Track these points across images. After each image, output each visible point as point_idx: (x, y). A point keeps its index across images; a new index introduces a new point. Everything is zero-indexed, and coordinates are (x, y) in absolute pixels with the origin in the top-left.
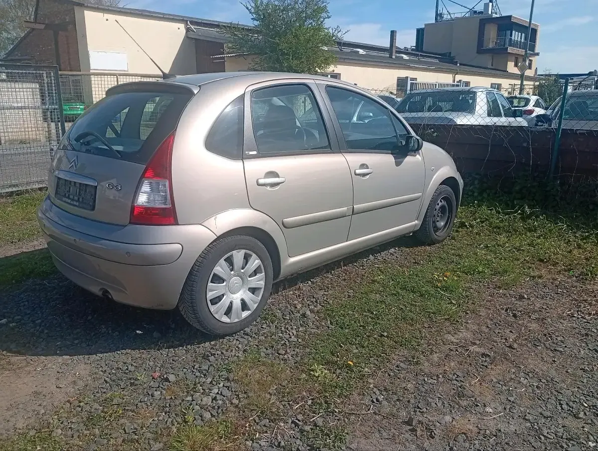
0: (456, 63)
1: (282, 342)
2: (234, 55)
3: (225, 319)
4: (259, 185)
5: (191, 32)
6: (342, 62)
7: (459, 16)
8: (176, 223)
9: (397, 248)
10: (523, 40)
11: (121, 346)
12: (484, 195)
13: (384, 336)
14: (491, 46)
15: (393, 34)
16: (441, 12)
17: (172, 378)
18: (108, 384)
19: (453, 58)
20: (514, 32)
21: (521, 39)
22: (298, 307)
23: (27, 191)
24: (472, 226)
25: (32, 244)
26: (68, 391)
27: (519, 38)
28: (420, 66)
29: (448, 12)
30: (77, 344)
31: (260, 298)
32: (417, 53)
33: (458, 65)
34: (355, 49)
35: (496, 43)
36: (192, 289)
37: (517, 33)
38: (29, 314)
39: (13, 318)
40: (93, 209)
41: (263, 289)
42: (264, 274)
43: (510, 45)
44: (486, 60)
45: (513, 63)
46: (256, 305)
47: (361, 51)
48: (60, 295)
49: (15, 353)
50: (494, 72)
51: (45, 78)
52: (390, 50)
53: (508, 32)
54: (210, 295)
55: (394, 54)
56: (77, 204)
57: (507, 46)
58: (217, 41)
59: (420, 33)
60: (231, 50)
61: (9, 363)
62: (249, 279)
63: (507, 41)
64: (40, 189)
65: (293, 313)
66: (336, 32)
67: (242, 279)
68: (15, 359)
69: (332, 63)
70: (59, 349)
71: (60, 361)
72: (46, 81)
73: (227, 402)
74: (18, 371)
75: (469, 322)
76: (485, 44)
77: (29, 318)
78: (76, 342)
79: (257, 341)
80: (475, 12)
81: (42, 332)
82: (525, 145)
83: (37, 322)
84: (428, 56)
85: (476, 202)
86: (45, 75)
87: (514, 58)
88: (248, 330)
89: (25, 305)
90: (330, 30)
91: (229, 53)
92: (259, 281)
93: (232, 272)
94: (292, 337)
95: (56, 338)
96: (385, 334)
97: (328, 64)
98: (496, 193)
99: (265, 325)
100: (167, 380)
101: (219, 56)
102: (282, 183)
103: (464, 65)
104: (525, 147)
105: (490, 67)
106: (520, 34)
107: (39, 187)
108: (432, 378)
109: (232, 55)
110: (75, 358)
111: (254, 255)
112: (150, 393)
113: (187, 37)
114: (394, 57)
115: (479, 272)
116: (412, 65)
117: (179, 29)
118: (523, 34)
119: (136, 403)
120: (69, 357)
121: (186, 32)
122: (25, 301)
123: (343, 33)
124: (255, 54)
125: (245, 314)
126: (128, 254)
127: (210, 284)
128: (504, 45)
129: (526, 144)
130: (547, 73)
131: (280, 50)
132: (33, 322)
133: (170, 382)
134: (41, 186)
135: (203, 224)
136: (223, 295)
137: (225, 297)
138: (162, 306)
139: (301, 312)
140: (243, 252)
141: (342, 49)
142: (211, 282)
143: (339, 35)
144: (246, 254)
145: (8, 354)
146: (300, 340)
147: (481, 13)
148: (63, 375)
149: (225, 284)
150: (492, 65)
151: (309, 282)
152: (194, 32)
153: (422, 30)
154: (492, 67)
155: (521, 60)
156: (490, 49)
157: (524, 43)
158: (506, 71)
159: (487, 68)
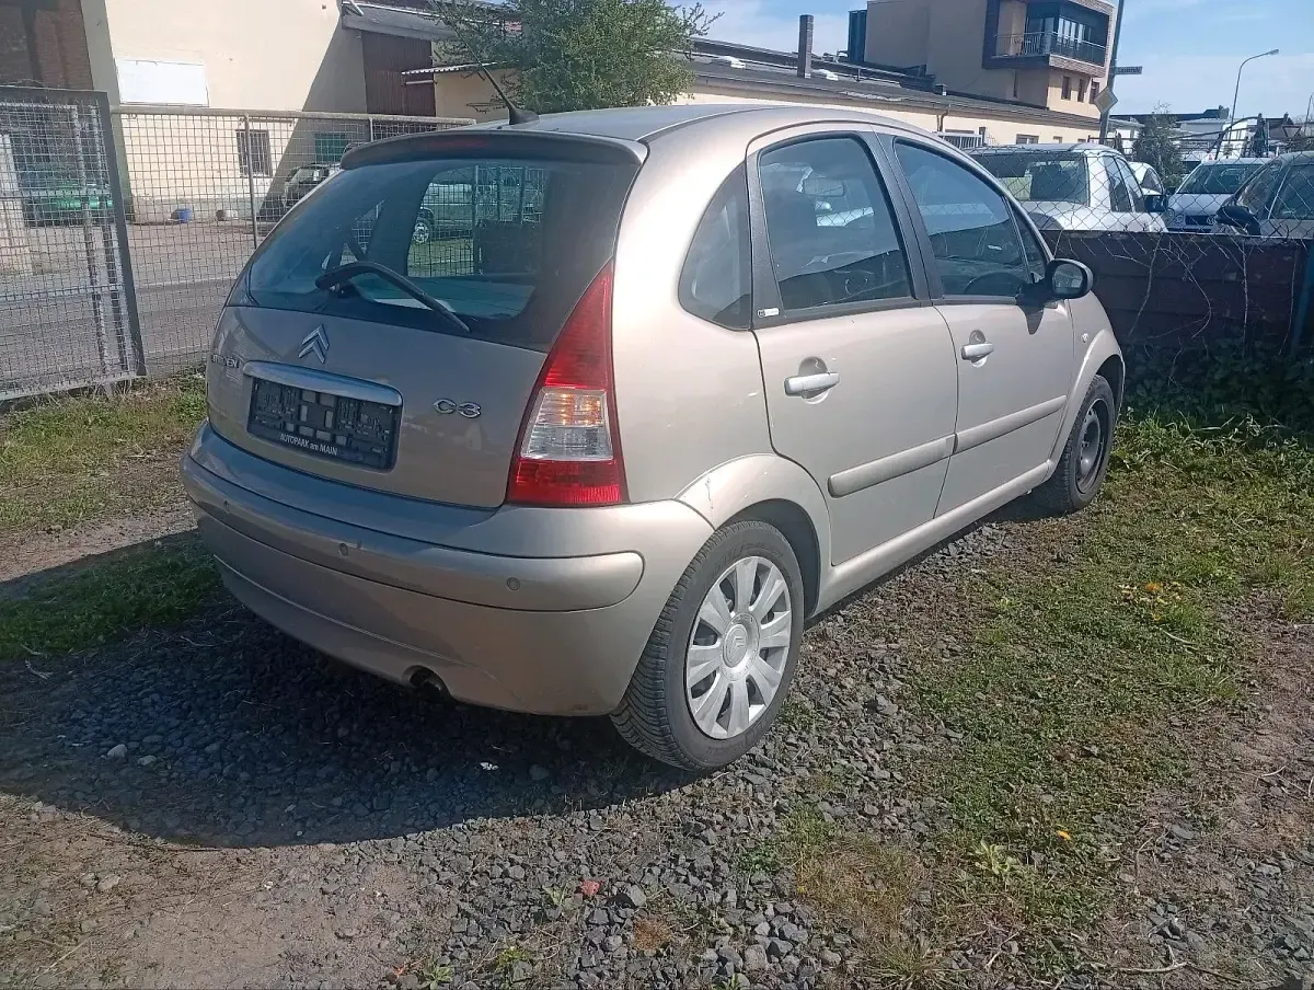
0: (939, 90)
1: (858, 783)
2: (457, 67)
3: (718, 732)
4: (789, 392)
5: (353, 16)
6: (703, 85)
8: (624, 500)
9: (994, 525)
10: (1079, 40)
11: (459, 808)
12: (1139, 392)
13: (1092, 754)
14: (1012, 53)
15: (805, 21)
17: (637, 896)
18: (473, 922)
19: (931, 79)
20: (1061, 21)
21: (1076, 36)
22: (849, 686)
23: (43, 399)
24: (1138, 467)
25: (98, 534)
26: (375, 945)
27: (1073, 33)
28: (869, 96)
30: (341, 807)
31: (781, 672)
32: (854, 66)
33: (944, 94)
34: (721, 57)
35: (1023, 44)
36: (657, 663)
37: (1067, 23)
38: (177, 727)
39: (140, 741)
40: (388, 463)
41: (786, 650)
42: (789, 612)
43: (1054, 49)
44: (1004, 83)
45: (1059, 91)
46: (774, 690)
47: (736, 62)
48: (238, 672)
49: (182, 841)
50: (1014, 109)
51: (76, 121)
52: (799, 59)
53: (1050, 21)
54: (694, 675)
55: (808, 67)
56: (334, 451)
57: (1047, 51)
58: (415, 36)
59: (858, 21)
60: (454, 57)
61: (183, 871)
62: (763, 627)
63: (1048, 40)
64: (73, 393)
65: (840, 701)
66: (693, 17)
67: (748, 628)
68: (198, 858)
69: (683, 88)
70: (298, 825)
71: (315, 858)
72: (78, 131)
73: (813, 960)
74: (216, 894)
75: (1270, 707)
76: (999, 48)
77: (182, 738)
78: (337, 801)
79: (794, 782)
81: (234, 778)
82: (1232, 277)
83: (208, 749)
84: (878, 74)
85: (1129, 408)
86: (75, 115)
87: (1061, 81)
88: (757, 751)
89: (154, 703)
90: (680, 15)
91: (447, 64)
92: (778, 630)
93: (733, 614)
94: (876, 767)
95: (279, 794)
96: (1095, 750)
97: (675, 91)
98: (1164, 388)
99: (791, 735)
100: (623, 900)
101: (422, 71)
102: (830, 387)
103: (954, 94)
104: (1232, 282)
105: (1011, 98)
106: (1074, 24)
107: (72, 387)
108: (1265, 862)
109: (452, 69)
110: (353, 847)
111: (774, 568)
112: (596, 941)
113: (343, 27)
114: (807, 75)
115: (1217, 580)
116: (852, 94)
117: (324, 7)
118: (1081, 26)
119: (572, 974)
120: (333, 846)
121: (342, 15)
122: (152, 693)
123: (709, 19)
124: (509, 66)
125: (755, 711)
126: (513, 584)
127: (693, 648)
128: (1042, 50)
129: (1235, 274)
130: (1162, 111)
131: (568, 56)
132: (200, 749)
133: (634, 907)
134: (74, 385)
135: (681, 499)
136: (714, 673)
137: (718, 675)
138: (586, 708)
139: (860, 698)
140: (755, 560)
141: (693, 57)
142: (695, 643)
143: (699, 24)
144: (759, 565)
145: (170, 845)
146: (898, 776)
148: (342, 901)
149: (718, 643)
150: (1015, 96)
151: (839, 618)
152: (360, 15)
153: (863, 14)
154: (1014, 99)
155: (1075, 83)
156: (1010, 59)
157: (1083, 46)
158: (1044, 108)
159: (1004, 102)
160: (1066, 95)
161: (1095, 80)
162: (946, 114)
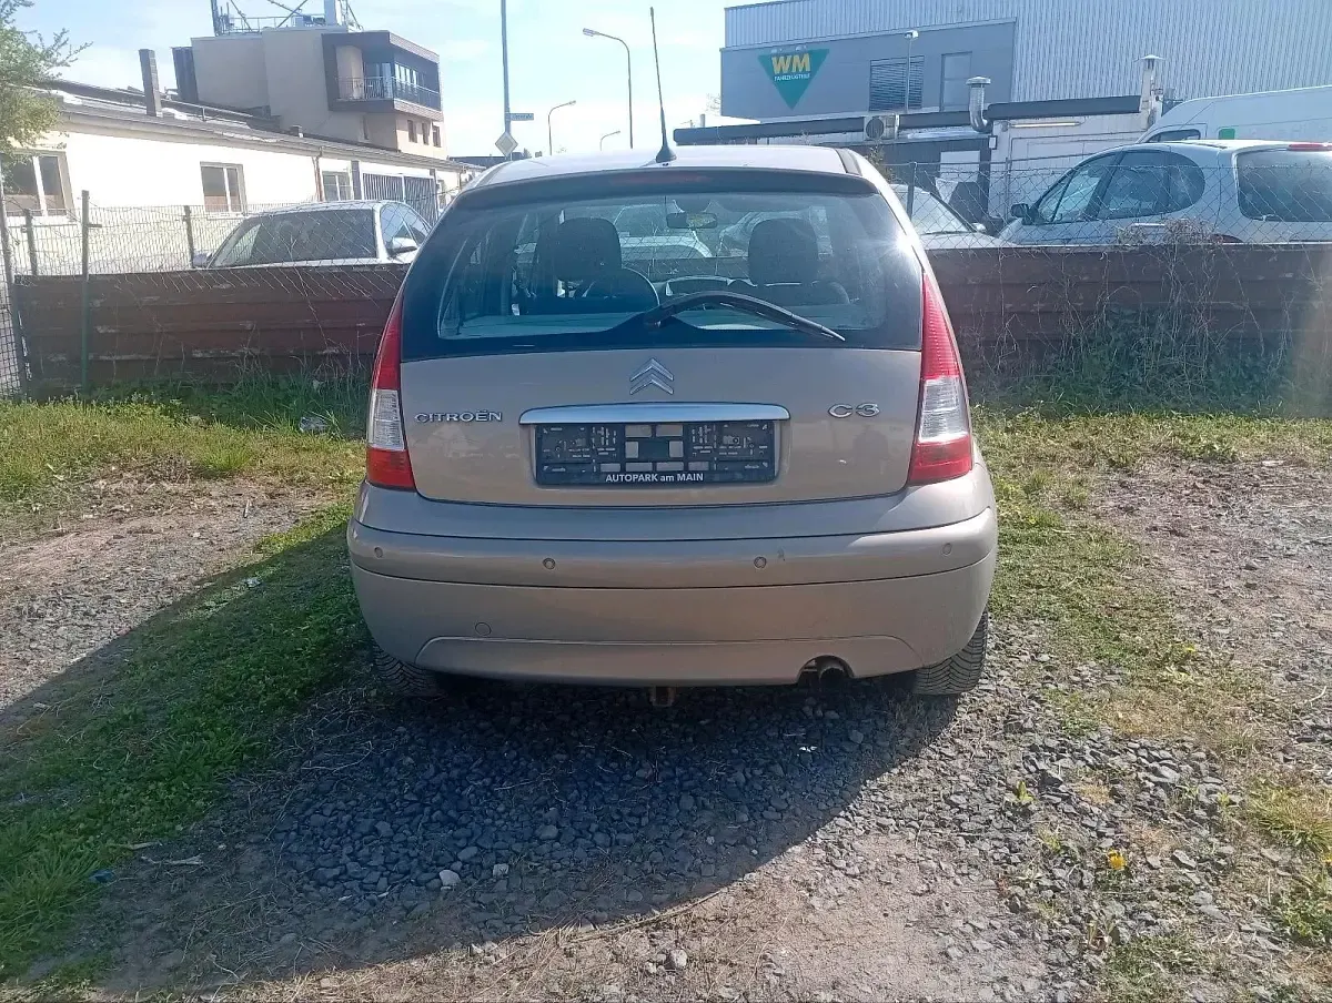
0: (293, 132)
7: (271, 24)
10: (416, 85)
14: (356, 95)
16: (225, 12)
20: (397, 66)
21: (412, 82)
27: (409, 79)
29: (239, 13)
33: (301, 135)
35: (365, 88)
37: (402, 69)
43: (396, 94)
44: (352, 125)
45: (406, 134)
47: (69, 98)
53: (387, 66)
55: (158, 106)
57: (389, 95)
59: (182, 58)
63: (389, 85)
66: (58, 46)
70: (742, 847)
76: (343, 91)
80: (307, 18)
84: (222, 113)
87: (406, 124)
103: (310, 135)
105: (361, 139)
106: (408, 71)
110: (814, 840)
114: (159, 114)
118: (414, 72)
120: (797, 847)
123: (74, 49)
128: (382, 95)
147: (320, 21)
150: (366, 138)
153: (187, 51)
154: (366, 142)
155: (418, 127)
156: (356, 102)
157: (420, 91)
158: (396, 150)
159: (356, 144)
160: (413, 138)
161: (435, 124)
162: (321, 156)
